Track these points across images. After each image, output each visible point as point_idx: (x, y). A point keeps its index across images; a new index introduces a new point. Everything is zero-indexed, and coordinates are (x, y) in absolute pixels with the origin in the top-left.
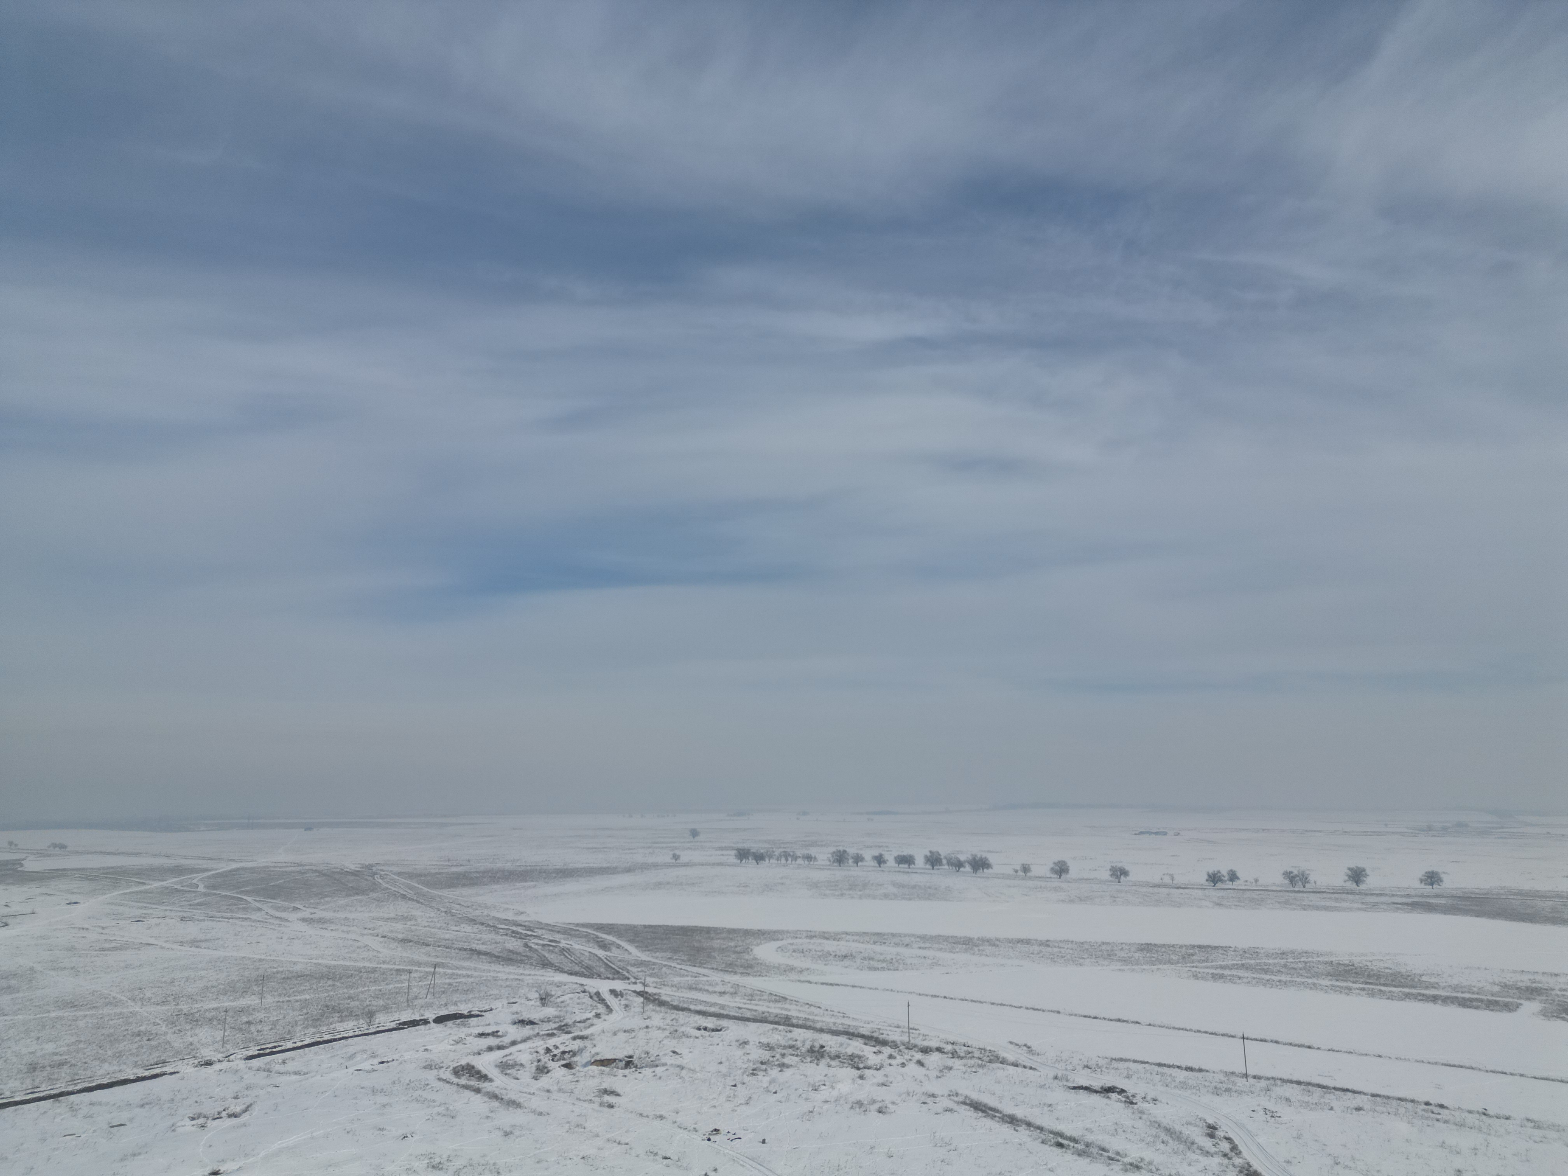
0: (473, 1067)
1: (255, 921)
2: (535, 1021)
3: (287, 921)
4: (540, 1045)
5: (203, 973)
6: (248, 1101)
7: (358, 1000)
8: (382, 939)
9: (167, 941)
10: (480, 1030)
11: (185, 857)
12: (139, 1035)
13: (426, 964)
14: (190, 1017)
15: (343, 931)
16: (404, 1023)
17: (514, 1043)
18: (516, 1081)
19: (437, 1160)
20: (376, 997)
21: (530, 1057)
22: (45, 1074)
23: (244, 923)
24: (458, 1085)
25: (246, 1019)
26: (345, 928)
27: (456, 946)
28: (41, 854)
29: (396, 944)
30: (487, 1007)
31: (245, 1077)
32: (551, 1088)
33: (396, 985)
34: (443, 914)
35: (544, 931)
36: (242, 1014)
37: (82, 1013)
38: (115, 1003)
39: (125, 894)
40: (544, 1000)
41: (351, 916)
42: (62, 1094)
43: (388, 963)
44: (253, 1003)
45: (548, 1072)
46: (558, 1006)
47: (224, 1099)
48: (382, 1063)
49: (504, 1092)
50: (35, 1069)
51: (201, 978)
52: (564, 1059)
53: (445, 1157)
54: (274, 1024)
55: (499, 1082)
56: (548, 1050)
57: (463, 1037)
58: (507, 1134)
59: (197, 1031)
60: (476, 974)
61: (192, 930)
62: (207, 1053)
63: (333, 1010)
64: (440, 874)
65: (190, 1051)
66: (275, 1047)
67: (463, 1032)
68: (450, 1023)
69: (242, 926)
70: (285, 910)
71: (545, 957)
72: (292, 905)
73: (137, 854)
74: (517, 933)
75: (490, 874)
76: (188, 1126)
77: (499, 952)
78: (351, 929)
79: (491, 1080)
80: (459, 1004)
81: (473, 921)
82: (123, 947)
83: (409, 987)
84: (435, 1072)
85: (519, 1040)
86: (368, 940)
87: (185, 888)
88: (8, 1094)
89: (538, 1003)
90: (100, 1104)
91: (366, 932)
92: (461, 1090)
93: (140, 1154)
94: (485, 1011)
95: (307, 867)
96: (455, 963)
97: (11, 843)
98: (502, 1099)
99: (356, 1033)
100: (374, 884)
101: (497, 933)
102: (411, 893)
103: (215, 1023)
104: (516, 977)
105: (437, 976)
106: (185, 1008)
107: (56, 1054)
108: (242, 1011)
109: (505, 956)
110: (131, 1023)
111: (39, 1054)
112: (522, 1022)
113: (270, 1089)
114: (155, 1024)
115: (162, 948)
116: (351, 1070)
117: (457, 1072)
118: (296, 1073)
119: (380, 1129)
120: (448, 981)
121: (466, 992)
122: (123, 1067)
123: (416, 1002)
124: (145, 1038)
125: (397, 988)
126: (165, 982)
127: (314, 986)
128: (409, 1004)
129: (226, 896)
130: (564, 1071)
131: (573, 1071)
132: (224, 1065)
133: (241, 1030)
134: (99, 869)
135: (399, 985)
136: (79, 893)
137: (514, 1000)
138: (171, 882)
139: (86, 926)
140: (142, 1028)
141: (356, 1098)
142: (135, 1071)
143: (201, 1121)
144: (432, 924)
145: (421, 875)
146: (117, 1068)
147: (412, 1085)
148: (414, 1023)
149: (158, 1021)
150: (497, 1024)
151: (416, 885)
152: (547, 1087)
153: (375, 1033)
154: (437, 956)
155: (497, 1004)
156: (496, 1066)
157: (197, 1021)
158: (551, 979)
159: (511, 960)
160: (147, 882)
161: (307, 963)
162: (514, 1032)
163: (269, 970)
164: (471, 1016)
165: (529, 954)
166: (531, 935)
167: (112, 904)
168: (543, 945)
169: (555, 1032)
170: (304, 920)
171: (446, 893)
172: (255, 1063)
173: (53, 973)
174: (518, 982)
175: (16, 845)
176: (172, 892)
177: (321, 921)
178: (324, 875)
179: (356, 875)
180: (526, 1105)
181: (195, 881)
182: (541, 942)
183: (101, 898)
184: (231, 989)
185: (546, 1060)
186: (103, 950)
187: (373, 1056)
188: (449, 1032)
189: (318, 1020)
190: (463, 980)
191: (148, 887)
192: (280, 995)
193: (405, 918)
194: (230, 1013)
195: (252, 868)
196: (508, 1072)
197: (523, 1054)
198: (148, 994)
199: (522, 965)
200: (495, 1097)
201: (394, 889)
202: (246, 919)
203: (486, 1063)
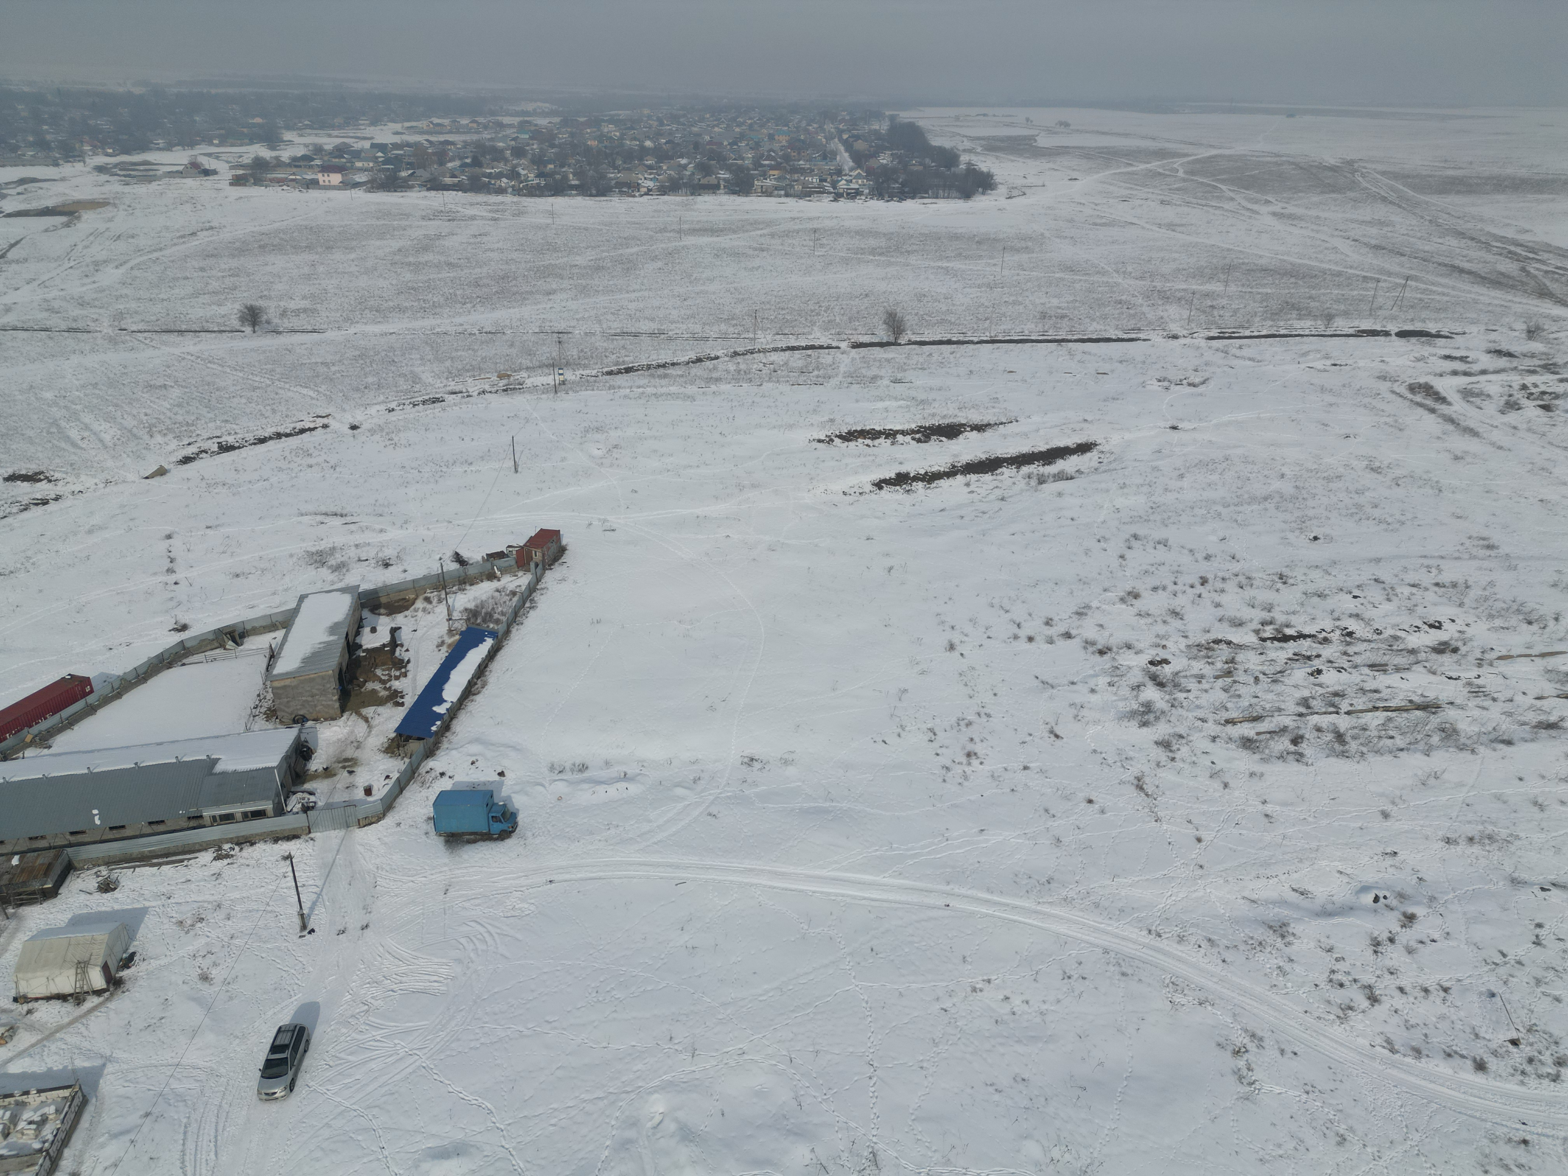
0: (1432, 387)
1: (1227, 210)
2: (1516, 354)
3: (1258, 213)
4: (1516, 380)
5: (1176, 255)
6: (1206, 375)
7: (1319, 301)
8: (1353, 243)
9: (1147, 222)
10: (1447, 352)
11: (1168, 141)
12: (1120, 303)
13: (1397, 275)
14: (1163, 294)
15: (1312, 230)
16: (1364, 331)
17: (1484, 372)
18: (1478, 410)
19: (1377, 464)
20: (1337, 301)
21: (1501, 390)
22: (1052, 322)
23: (1217, 212)
24: (1412, 401)
25: (1210, 304)
26: (1315, 227)
27: (1435, 260)
28: (1050, 131)
29: (1368, 249)
30: (1459, 330)
31: (1205, 354)
32: (1519, 426)
33: (1361, 292)
34: (1427, 223)
35: (1551, 255)
36: (1207, 298)
37: (1078, 277)
38: (1103, 273)
39: (1115, 174)
40: (1532, 333)
41: (1323, 215)
42: (1063, 340)
43: (1356, 268)
44: (1218, 289)
45: (1518, 409)
46: (1549, 343)
47: (1185, 370)
48: (1335, 365)
49: (1462, 418)
50: (1045, 317)
51: (1174, 260)
52: (1542, 400)
53: (1386, 463)
54: (1235, 312)
55: (1458, 407)
56: (1524, 387)
57: (1426, 355)
58: (1457, 458)
59: (1167, 307)
60: (1453, 293)
61: (1169, 214)
62: (1175, 328)
63: (1291, 307)
64: (1430, 176)
65: (1160, 324)
66: (1234, 333)
67: (1426, 350)
68: (1413, 340)
69: (1214, 214)
70: (1256, 202)
71: (1545, 285)
72: (1265, 197)
73: (1126, 135)
74: (1515, 254)
75: (1495, 182)
76: (1155, 386)
77: (1486, 273)
78: (1322, 228)
79: (1449, 404)
80: (1427, 322)
81: (1461, 235)
82: (1111, 224)
83: (1374, 297)
84: (1389, 384)
85: (1491, 370)
86: (1338, 243)
87: (1167, 173)
88: (1027, 333)
89: (1524, 335)
90: (1090, 354)
91: (1336, 233)
92: (1414, 406)
93: (1118, 399)
94: (1456, 334)
95: (1284, 159)
96: (1431, 277)
97: (1027, 120)
98: (1458, 424)
99: (1313, 333)
100: (1354, 182)
101: (1489, 251)
102: (1392, 196)
103: (1183, 302)
104: (1503, 303)
105: (1408, 289)
106: (1158, 285)
107: (1059, 308)
108: (1207, 295)
109: (1492, 278)
110: (1115, 292)
111: (1048, 305)
112: (1499, 353)
113: (1226, 369)
114: (1134, 296)
115: (1143, 228)
116: (1303, 366)
117: (1412, 388)
118: (1250, 359)
119: (1323, 424)
120: (1419, 296)
121: (1438, 310)
122: (1108, 328)
123: (1380, 313)
124: (1125, 307)
125: (1361, 295)
126: (1144, 260)
127: (1277, 282)
128: (1372, 313)
129: (1202, 183)
130: (1540, 411)
131: (1551, 414)
132: (1188, 341)
133: (1204, 312)
134: (1096, 148)
135: (1365, 293)
136: (1079, 170)
137: (1494, 328)
138: (1155, 165)
139: (1083, 201)
140: (1123, 298)
141: (1304, 392)
142: (1116, 332)
143: (1166, 384)
144: (1411, 233)
145: (1408, 177)
146: (1103, 328)
147: (1363, 391)
148: (1373, 333)
149: (1136, 293)
150: (1468, 349)
151: (1401, 187)
152: (1514, 423)
153: (1331, 336)
154: (1411, 269)
155: (1474, 329)
156: (1458, 391)
157: (1168, 298)
158: (1548, 311)
159: (1500, 283)
160: (1134, 163)
161: (1272, 258)
162: (1486, 361)
163: (1235, 260)
164: (1438, 336)
165: (1524, 280)
166: (1533, 259)
167: (1104, 183)
168: (1546, 272)
169: (1538, 369)
170: (1274, 214)
171: (1434, 199)
172: (1215, 343)
173: (1058, 240)
174: (1503, 309)
175: (1032, 122)
176: (1154, 175)
177: (1291, 217)
178: (1301, 168)
179: (1335, 171)
180: (1485, 435)
181: (1175, 166)
182: (1545, 268)
183: (1096, 176)
184: (1199, 273)
185: (1520, 396)
186: (1095, 224)
187: (1327, 357)
188: (1411, 347)
189: (1276, 314)
190: (1438, 297)
191: (1134, 169)
192: (1243, 285)
193: (1381, 223)
194: (1197, 296)
195: (1230, 156)
196: (1471, 399)
197: (1493, 385)
198: (1129, 269)
199: (1513, 291)
200: (1451, 421)
201: (1374, 189)
202: (1219, 207)
203: (1447, 386)
